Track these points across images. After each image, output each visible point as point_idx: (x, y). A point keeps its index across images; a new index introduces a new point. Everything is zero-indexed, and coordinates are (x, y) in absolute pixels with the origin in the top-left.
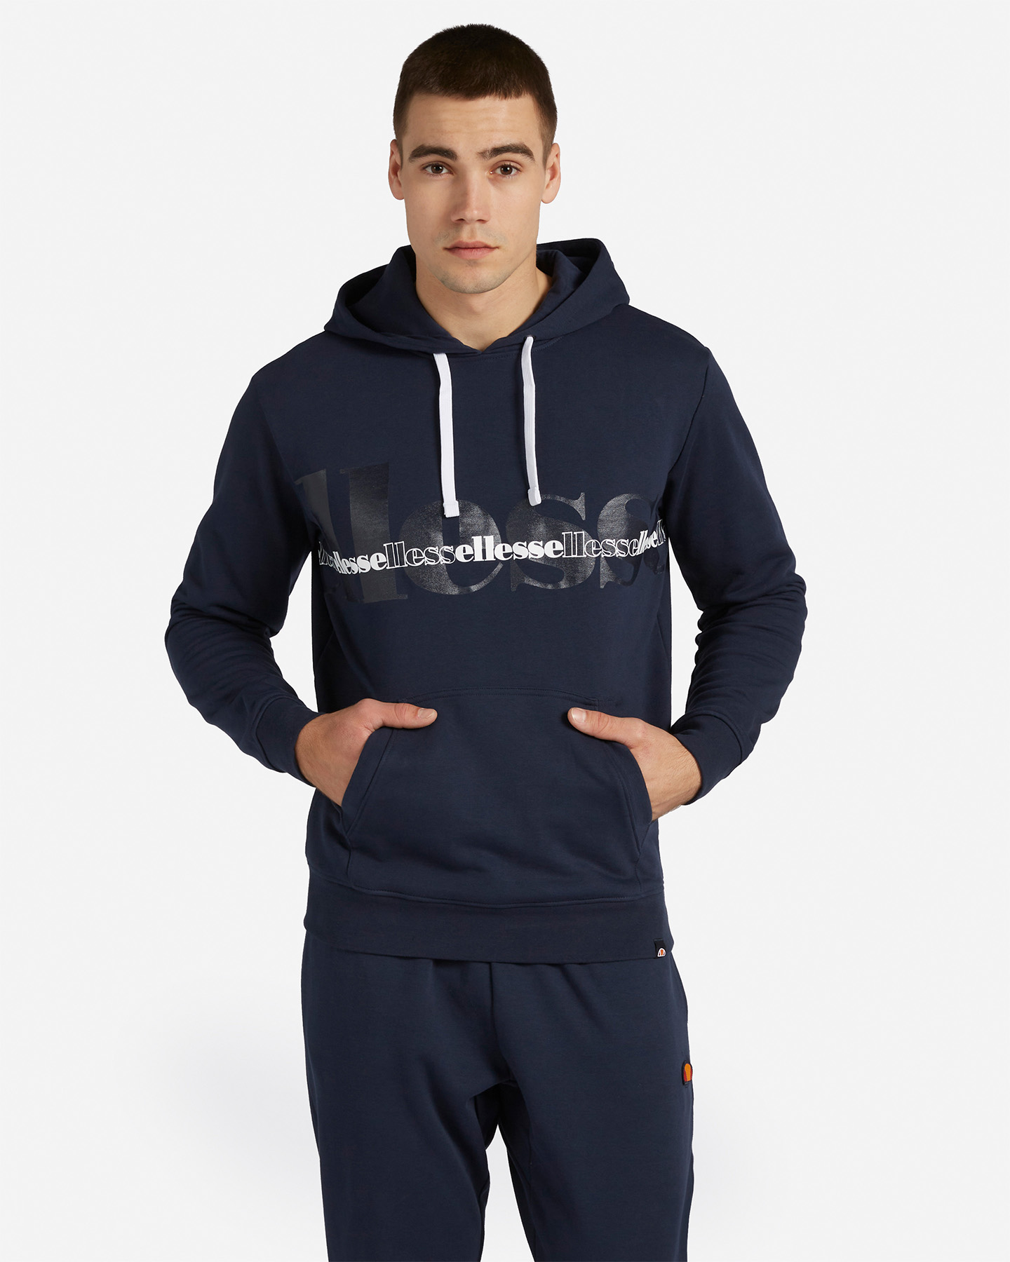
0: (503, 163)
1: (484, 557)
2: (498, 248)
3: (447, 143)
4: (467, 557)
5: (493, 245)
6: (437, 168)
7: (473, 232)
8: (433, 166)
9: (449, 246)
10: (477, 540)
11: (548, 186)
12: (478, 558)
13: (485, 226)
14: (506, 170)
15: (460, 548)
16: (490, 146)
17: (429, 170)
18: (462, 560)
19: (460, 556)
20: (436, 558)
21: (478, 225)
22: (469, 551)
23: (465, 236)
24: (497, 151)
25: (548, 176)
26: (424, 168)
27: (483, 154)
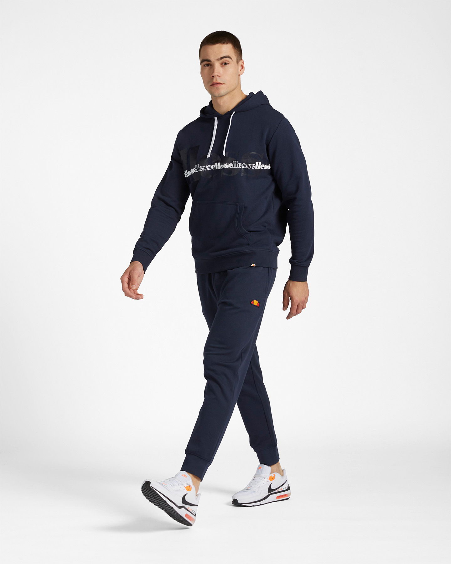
0: (225, 62)
1: (218, 168)
2: (224, 84)
3: (209, 58)
4: (214, 168)
5: (222, 83)
6: (208, 65)
7: (216, 80)
8: (207, 65)
9: (211, 84)
10: (216, 164)
11: (240, 70)
12: (217, 168)
13: (220, 78)
14: (225, 64)
15: (212, 166)
16: (219, 57)
17: (206, 66)
18: (213, 169)
19: (212, 168)
20: (206, 169)
21: (218, 77)
22: (214, 167)
23: (214, 81)
24: (222, 58)
25: (240, 68)
26: (204, 66)
27: (218, 60)
